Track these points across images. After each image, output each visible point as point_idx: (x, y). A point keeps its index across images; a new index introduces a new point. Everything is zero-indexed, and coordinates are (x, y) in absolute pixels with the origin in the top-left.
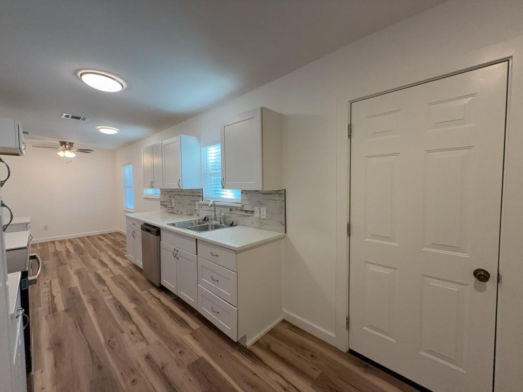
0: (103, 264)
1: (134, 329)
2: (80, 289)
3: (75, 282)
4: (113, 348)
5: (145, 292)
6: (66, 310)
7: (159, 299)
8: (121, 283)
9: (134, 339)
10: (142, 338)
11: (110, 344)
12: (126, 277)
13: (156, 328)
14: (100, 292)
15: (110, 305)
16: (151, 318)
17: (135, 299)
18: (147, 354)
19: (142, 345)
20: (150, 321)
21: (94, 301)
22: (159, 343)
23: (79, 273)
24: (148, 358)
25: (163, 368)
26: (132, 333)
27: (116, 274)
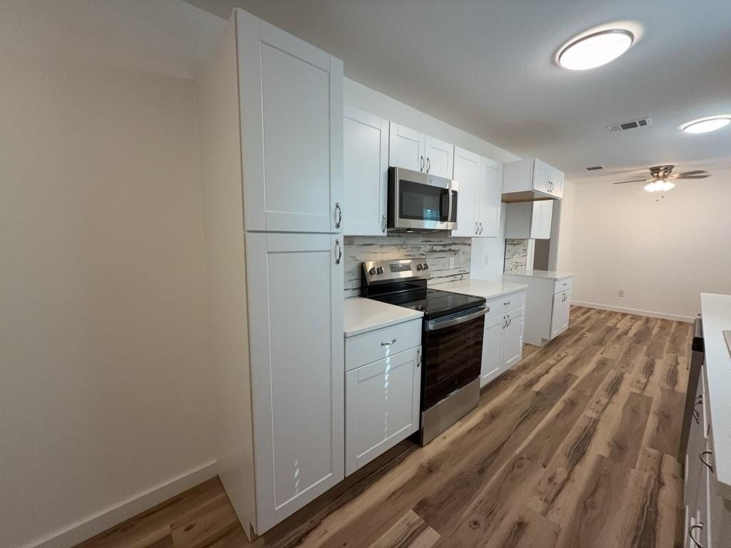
0: (649, 369)
2: (577, 382)
3: (583, 372)
4: (513, 468)
5: (652, 451)
6: (538, 393)
7: (660, 484)
8: (635, 412)
9: (541, 488)
10: (550, 498)
11: (518, 463)
12: (654, 408)
13: (586, 511)
14: (594, 400)
15: (581, 423)
16: (602, 492)
17: (620, 447)
18: (526, 520)
19: (537, 505)
20: (593, 493)
21: (571, 404)
22: (557, 534)
23: (603, 363)
24: (521, 526)
26: (550, 480)
27: (647, 394)
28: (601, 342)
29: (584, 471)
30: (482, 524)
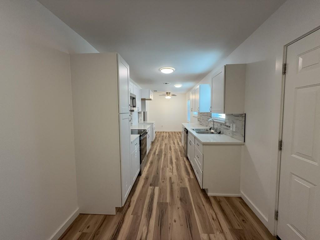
0: (174, 143)
1: (171, 168)
2: (163, 150)
3: (163, 147)
5: (182, 158)
6: (157, 155)
7: (185, 162)
8: (176, 152)
9: (169, 171)
10: (172, 172)
11: (163, 169)
12: (178, 150)
13: (178, 171)
14: (168, 152)
15: (169, 158)
16: (178, 167)
17: (177, 159)
18: (170, 176)
19: (171, 174)
20: (177, 168)
21: (165, 155)
22: (176, 176)
23: (166, 144)
24: (170, 178)
25: (173, 183)
26: (170, 169)
27: (176, 148)
28: (163, 140)
29: (174, 165)
30: (164, 181)
